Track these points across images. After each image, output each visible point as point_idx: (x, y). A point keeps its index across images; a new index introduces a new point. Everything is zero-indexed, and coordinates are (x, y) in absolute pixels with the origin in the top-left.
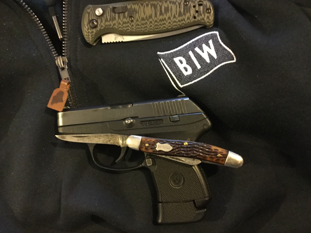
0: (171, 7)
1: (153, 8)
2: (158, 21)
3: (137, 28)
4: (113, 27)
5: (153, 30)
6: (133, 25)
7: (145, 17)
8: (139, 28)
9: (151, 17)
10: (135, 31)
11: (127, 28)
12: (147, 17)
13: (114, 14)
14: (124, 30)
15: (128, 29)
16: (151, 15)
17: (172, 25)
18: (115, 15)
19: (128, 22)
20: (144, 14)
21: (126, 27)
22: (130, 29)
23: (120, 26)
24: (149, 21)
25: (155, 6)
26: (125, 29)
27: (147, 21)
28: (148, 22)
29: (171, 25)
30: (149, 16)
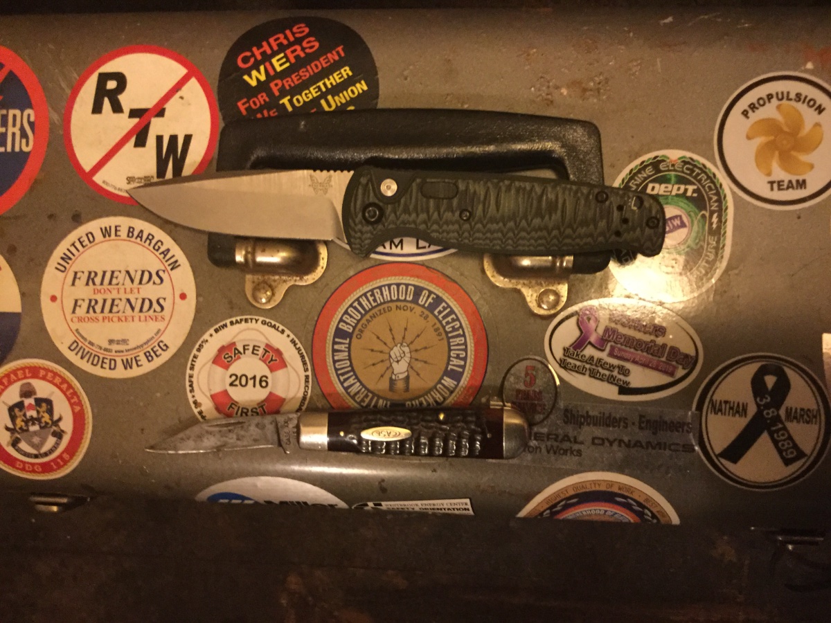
0: (565, 202)
1: (520, 198)
2: (528, 229)
3: (477, 238)
4: (418, 227)
6: (466, 231)
7: (498, 217)
8: (480, 238)
9: (513, 217)
10: (469, 243)
11: (453, 235)
12: (502, 216)
13: (424, 200)
14: (444, 237)
16: (514, 214)
18: (428, 203)
19: (457, 222)
20: (498, 210)
21: (451, 231)
22: (459, 238)
23: (436, 227)
24: (507, 227)
26: (448, 236)
27: (501, 225)
28: (503, 229)
30: (509, 216)
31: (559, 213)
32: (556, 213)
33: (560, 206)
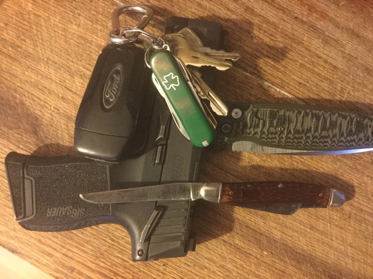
0: (341, 122)
1: (314, 120)
2: (319, 137)
3: (288, 142)
4: (253, 136)
5: (310, 147)
6: (282, 138)
7: (301, 130)
8: (290, 142)
9: (309, 130)
10: (283, 145)
11: (273, 140)
12: (303, 130)
13: (257, 120)
14: (268, 142)
15: (274, 142)
16: (311, 128)
17: (337, 145)
18: (259, 123)
19: (276, 133)
20: (302, 126)
21: (272, 138)
22: (277, 142)
23: (263, 136)
24: (306, 136)
25: (318, 118)
26: (270, 141)
27: (303, 135)
28: (304, 137)
29: (335, 145)
30: (307, 129)
31: (338, 129)
32: (336, 128)
33: (338, 124)
